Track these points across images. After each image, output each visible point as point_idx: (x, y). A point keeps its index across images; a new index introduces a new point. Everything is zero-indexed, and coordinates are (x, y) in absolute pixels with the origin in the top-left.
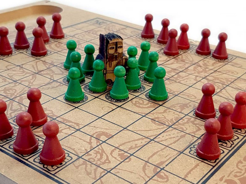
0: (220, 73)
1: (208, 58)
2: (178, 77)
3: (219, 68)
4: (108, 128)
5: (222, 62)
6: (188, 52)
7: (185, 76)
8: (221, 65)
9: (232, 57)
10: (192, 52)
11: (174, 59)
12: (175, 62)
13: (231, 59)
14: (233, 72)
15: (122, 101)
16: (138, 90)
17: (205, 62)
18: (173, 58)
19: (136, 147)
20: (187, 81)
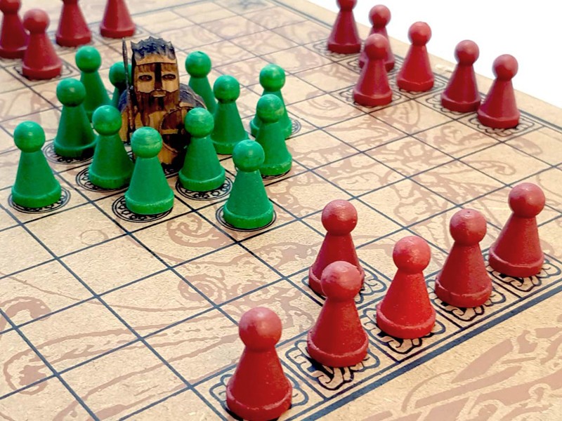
0: (466, 167)
1: (461, 120)
2: (341, 168)
3: (473, 151)
4: (55, 290)
5: (494, 135)
6: (419, 100)
7: (363, 167)
8: (483, 144)
9: (531, 124)
10: (430, 101)
11: (368, 116)
12: (365, 126)
13: (526, 129)
14: (503, 168)
15: (149, 218)
16: (209, 194)
17: (447, 131)
18: (366, 113)
19: (85, 353)
20: (357, 181)
